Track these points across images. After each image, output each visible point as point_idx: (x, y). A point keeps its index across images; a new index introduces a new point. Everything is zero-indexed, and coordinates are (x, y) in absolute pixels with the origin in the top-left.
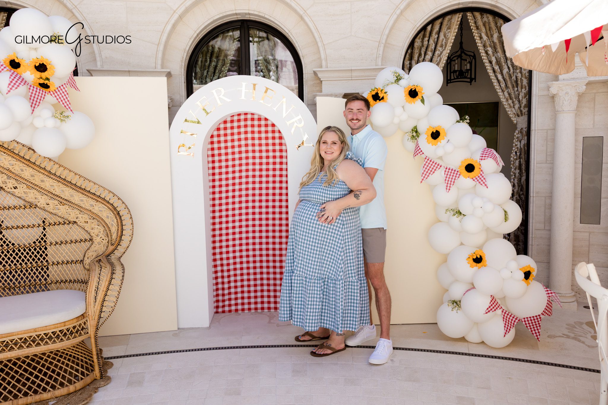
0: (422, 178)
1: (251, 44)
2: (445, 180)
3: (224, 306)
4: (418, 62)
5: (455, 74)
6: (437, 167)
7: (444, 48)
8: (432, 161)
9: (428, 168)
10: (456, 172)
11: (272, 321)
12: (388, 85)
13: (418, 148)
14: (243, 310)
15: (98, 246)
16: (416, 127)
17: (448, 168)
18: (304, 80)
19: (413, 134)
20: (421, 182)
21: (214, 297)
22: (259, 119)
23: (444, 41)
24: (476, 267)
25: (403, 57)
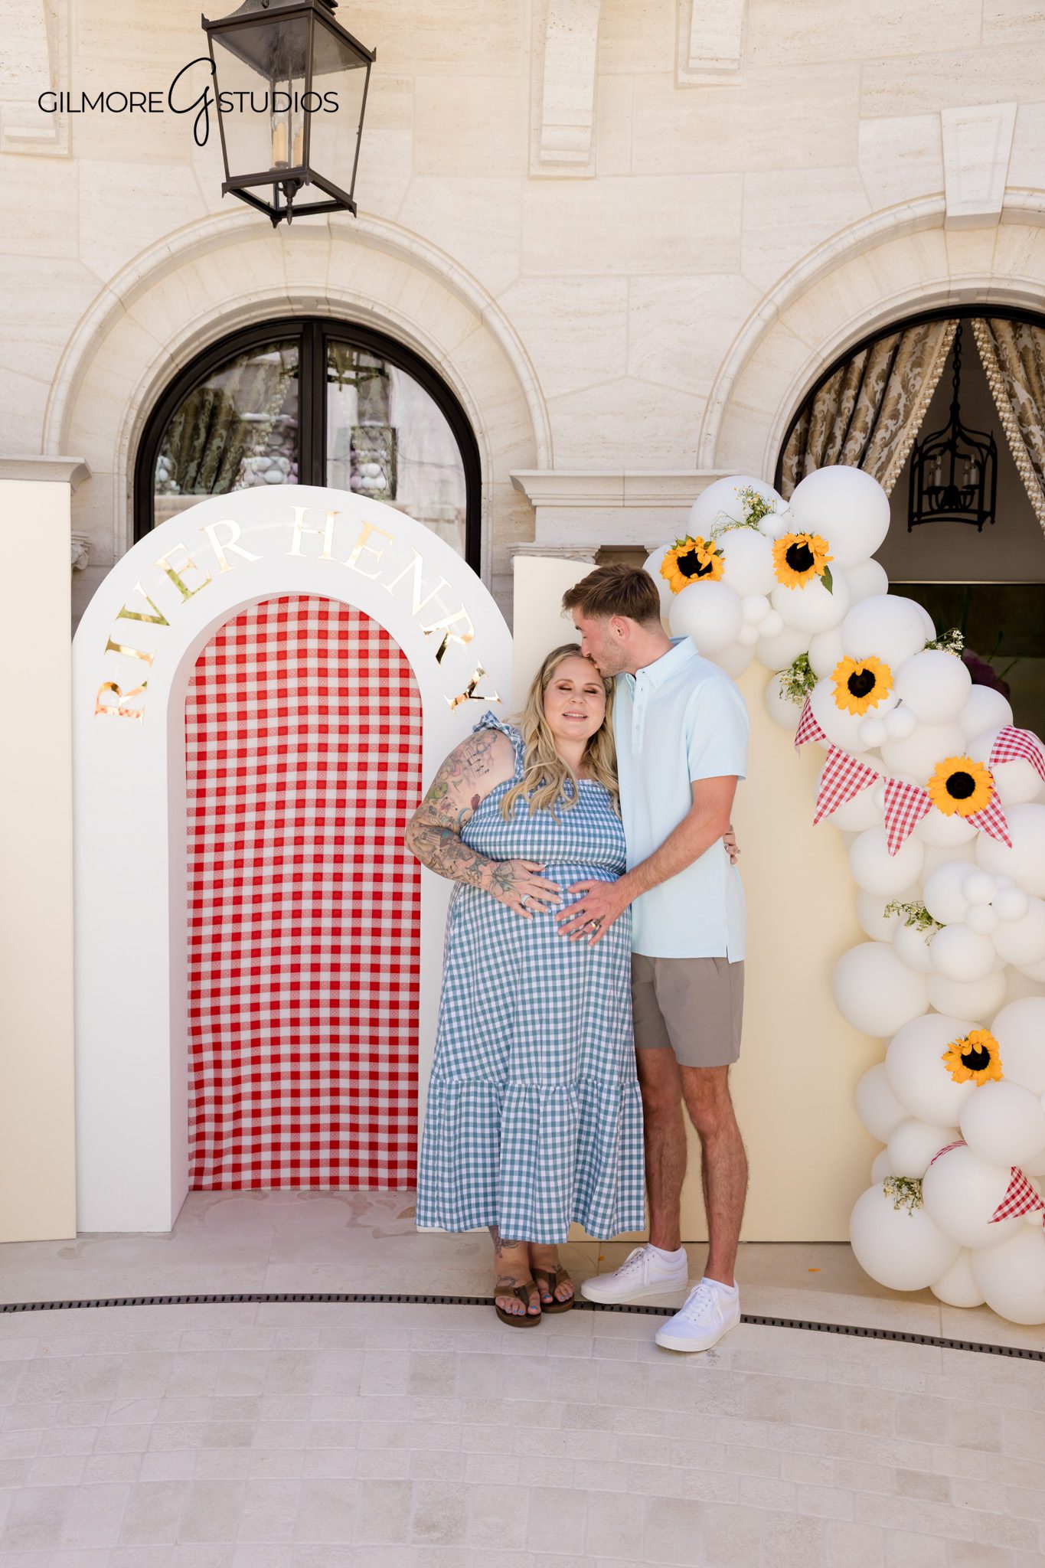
0: (819, 808)
1: (332, 387)
2: (887, 818)
3: (218, 1170)
4: (822, 464)
5: (934, 497)
6: (863, 780)
7: (900, 423)
8: (851, 760)
9: (837, 780)
10: (918, 797)
11: (360, 1220)
12: (725, 530)
13: (811, 721)
14: (276, 1182)
16: (805, 658)
17: (896, 783)
18: (483, 501)
19: (797, 678)
20: (816, 821)
21: (189, 1142)
22: (344, 616)
23: (903, 401)
24: (970, 1081)
25: (778, 445)
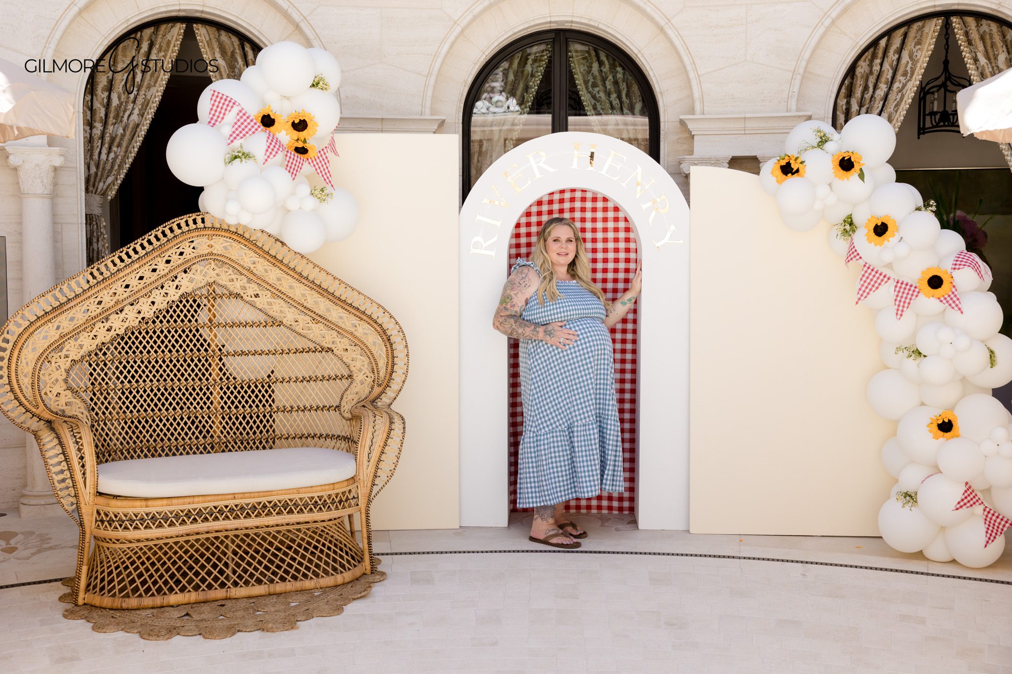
0: (859, 296)
2: (896, 300)
5: (934, 117)
6: (882, 280)
7: (908, 78)
8: (875, 270)
9: (868, 281)
10: (913, 288)
11: (606, 524)
12: (806, 150)
13: (853, 250)
15: (359, 386)
16: (850, 217)
17: (900, 281)
18: (661, 132)
19: (846, 227)
20: (857, 303)
22: (594, 200)
23: (910, 65)
24: (943, 438)
25: (834, 96)
